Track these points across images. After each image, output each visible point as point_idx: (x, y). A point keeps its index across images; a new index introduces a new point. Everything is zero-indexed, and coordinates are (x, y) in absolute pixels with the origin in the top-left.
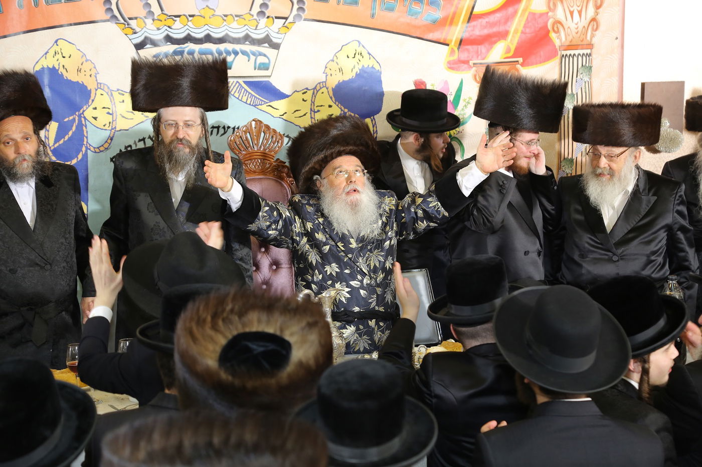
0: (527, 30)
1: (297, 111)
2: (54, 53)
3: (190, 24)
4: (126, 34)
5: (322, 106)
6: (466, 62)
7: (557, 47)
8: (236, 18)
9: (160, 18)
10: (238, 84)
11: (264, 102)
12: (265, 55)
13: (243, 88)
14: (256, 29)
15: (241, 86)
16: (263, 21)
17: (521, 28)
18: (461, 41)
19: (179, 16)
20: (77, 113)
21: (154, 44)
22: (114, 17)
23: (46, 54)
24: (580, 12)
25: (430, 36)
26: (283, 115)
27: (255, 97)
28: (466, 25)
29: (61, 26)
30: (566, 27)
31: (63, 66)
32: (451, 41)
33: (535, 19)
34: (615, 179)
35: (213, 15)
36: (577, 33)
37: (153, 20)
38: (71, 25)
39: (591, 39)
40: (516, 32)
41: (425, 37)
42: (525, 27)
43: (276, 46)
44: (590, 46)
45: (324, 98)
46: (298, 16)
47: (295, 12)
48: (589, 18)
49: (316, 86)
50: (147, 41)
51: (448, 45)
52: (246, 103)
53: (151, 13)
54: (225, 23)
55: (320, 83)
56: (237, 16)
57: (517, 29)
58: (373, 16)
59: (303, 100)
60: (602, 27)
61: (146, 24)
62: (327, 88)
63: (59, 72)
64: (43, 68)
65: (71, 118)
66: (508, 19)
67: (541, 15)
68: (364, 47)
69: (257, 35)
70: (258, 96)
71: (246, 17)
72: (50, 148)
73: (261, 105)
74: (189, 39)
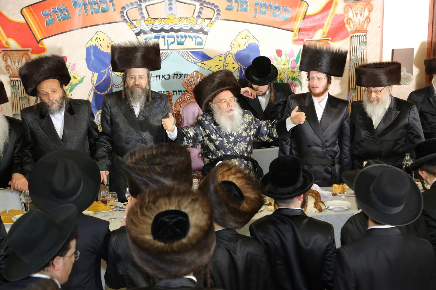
0: (334, 23)
1: (217, 66)
2: (96, 38)
3: (163, 22)
4: (131, 28)
5: (229, 63)
6: (302, 40)
7: (349, 32)
8: (186, 19)
9: (148, 20)
10: (187, 53)
11: (200, 61)
12: (200, 38)
13: (190, 54)
14: (196, 25)
15: (189, 53)
16: (200, 21)
17: (330, 22)
18: (300, 29)
19: (157, 19)
20: (107, 68)
21: (145, 33)
22: (125, 20)
23: (92, 39)
24: (361, 14)
25: (284, 27)
26: (209, 68)
27: (196, 59)
28: (302, 21)
29: (99, 25)
30: (354, 22)
31: (100, 45)
32: (295, 29)
33: (338, 18)
34: (380, 103)
35: (174, 18)
36: (359, 25)
37: (145, 21)
38: (104, 24)
39: (366, 27)
40: (328, 24)
41: (281, 28)
42: (332, 22)
43: (206, 33)
44: (366, 31)
45: (230, 59)
46: (217, 18)
47: (215, 16)
48: (365, 17)
49: (226, 53)
50: (141, 31)
51: (293, 31)
52: (191, 62)
53: (143, 17)
54: (180, 22)
55: (228, 52)
56: (186, 18)
57: (328, 22)
58: (255, 17)
59: (220, 60)
60: (372, 22)
61: (141, 23)
62: (232, 54)
63: (98, 48)
64: (90, 46)
65: (104, 71)
66: (324, 18)
67: (341, 15)
68: (250, 33)
69: (197, 28)
70: (197, 59)
71: (192, 19)
72: (94, 86)
73: (199, 63)
74: (162, 30)
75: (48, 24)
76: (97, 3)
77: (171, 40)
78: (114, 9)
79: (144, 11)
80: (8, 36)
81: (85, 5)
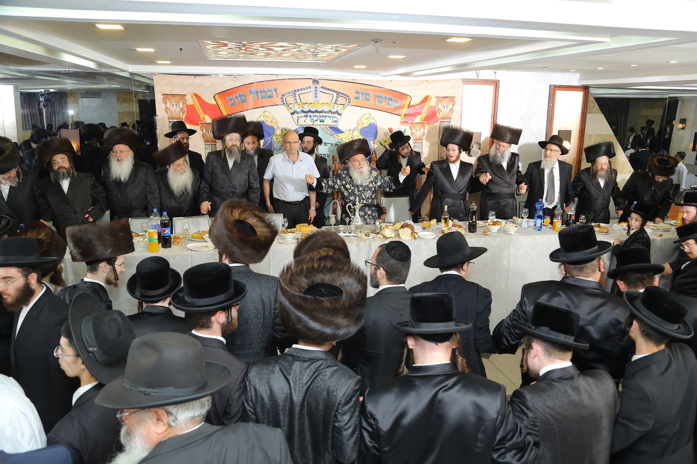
2: (263, 116)
3: (310, 106)
4: (288, 109)
6: (407, 122)
7: (439, 118)
9: (300, 104)
10: (326, 127)
12: (336, 117)
13: (328, 129)
14: (333, 108)
16: (336, 106)
18: (405, 115)
19: (306, 103)
20: (270, 137)
21: (298, 113)
22: (284, 103)
23: (260, 116)
24: (447, 107)
25: (394, 113)
26: (342, 139)
27: (332, 132)
28: (407, 109)
29: (266, 106)
30: (442, 111)
32: (402, 114)
33: (432, 108)
35: (318, 103)
36: (446, 114)
37: (298, 105)
38: (270, 106)
39: (450, 116)
42: (428, 111)
43: (340, 114)
44: (450, 118)
46: (348, 104)
47: (347, 103)
48: (450, 109)
50: (295, 112)
51: (401, 116)
52: (329, 134)
53: (297, 102)
55: (355, 128)
56: (326, 103)
57: (425, 111)
58: (375, 105)
59: (349, 134)
60: (454, 112)
61: (295, 106)
62: (358, 130)
66: (422, 108)
67: (434, 107)
69: (334, 110)
71: (330, 104)
73: (334, 135)
74: (310, 111)
75: (231, 106)
76: (265, 92)
77: (315, 118)
78: (277, 96)
79: (298, 98)
80: (205, 113)
81: (257, 92)
